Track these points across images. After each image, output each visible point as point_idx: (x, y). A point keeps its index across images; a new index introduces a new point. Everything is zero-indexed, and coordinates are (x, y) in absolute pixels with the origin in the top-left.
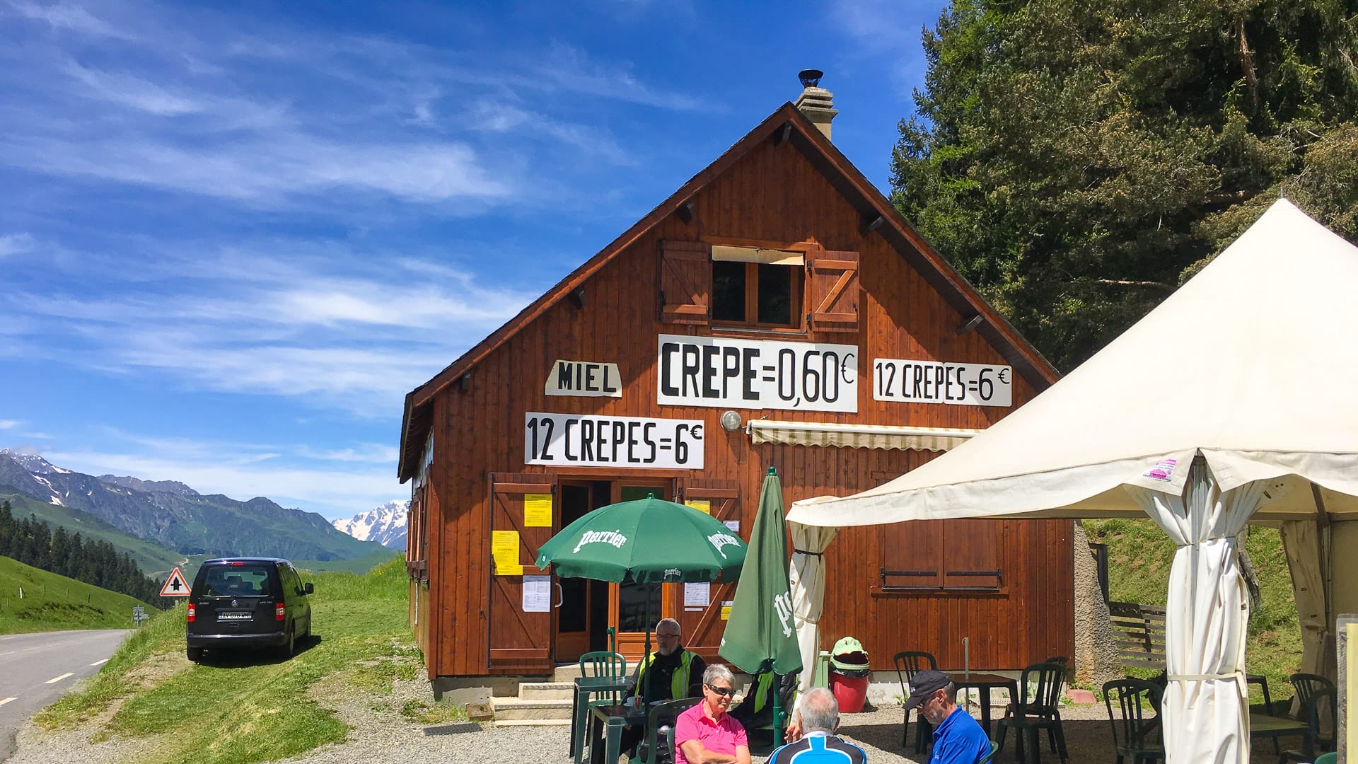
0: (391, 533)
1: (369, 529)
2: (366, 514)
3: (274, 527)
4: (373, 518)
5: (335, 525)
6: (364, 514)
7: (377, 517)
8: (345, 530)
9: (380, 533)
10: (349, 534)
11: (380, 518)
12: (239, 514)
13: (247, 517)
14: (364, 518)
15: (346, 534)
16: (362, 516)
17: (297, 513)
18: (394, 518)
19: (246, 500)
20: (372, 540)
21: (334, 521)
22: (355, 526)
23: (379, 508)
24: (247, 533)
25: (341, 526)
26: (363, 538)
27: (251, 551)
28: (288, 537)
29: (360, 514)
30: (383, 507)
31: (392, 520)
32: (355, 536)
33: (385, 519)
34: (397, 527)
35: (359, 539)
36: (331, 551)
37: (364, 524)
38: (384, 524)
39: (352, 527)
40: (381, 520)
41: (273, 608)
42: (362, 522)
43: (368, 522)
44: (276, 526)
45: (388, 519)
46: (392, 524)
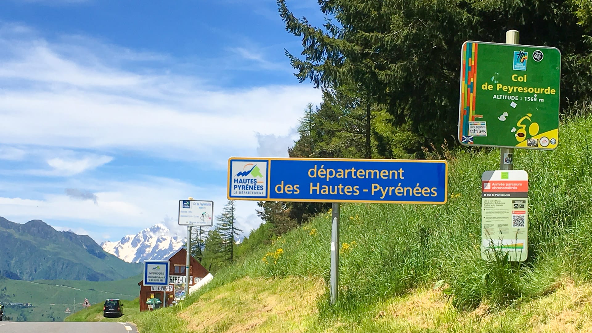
0: (155, 255)
1: (135, 252)
2: (132, 237)
3: (48, 248)
4: (139, 241)
5: (103, 247)
6: (131, 236)
7: (142, 239)
8: (112, 252)
9: (145, 255)
10: (117, 256)
11: (145, 240)
12: (17, 236)
13: (24, 238)
14: (131, 241)
15: (114, 256)
16: (129, 238)
17: (69, 235)
18: (159, 240)
19: (23, 223)
20: (138, 262)
21: (102, 244)
22: (122, 248)
23: (144, 231)
24: (23, 253)
25: (109, 248)
26: (130, 260)
27: (27, 271)
28: (60, 258)
29: (127, 237)
30: (149, 230)
31: (157, 242)
32: (122, 257)
33: (150, 242)
34: (161, 250)
35: (126, 261)
36: (101, 272)
37: (131, 246)
38: (149, 246)
39: (120, 249)
40: (146, 243)
41: (118, 308)
42: (128, 244)
43: (134, 244)
44: (50, 247)
45: (153, 242)
46: (156, 247)
